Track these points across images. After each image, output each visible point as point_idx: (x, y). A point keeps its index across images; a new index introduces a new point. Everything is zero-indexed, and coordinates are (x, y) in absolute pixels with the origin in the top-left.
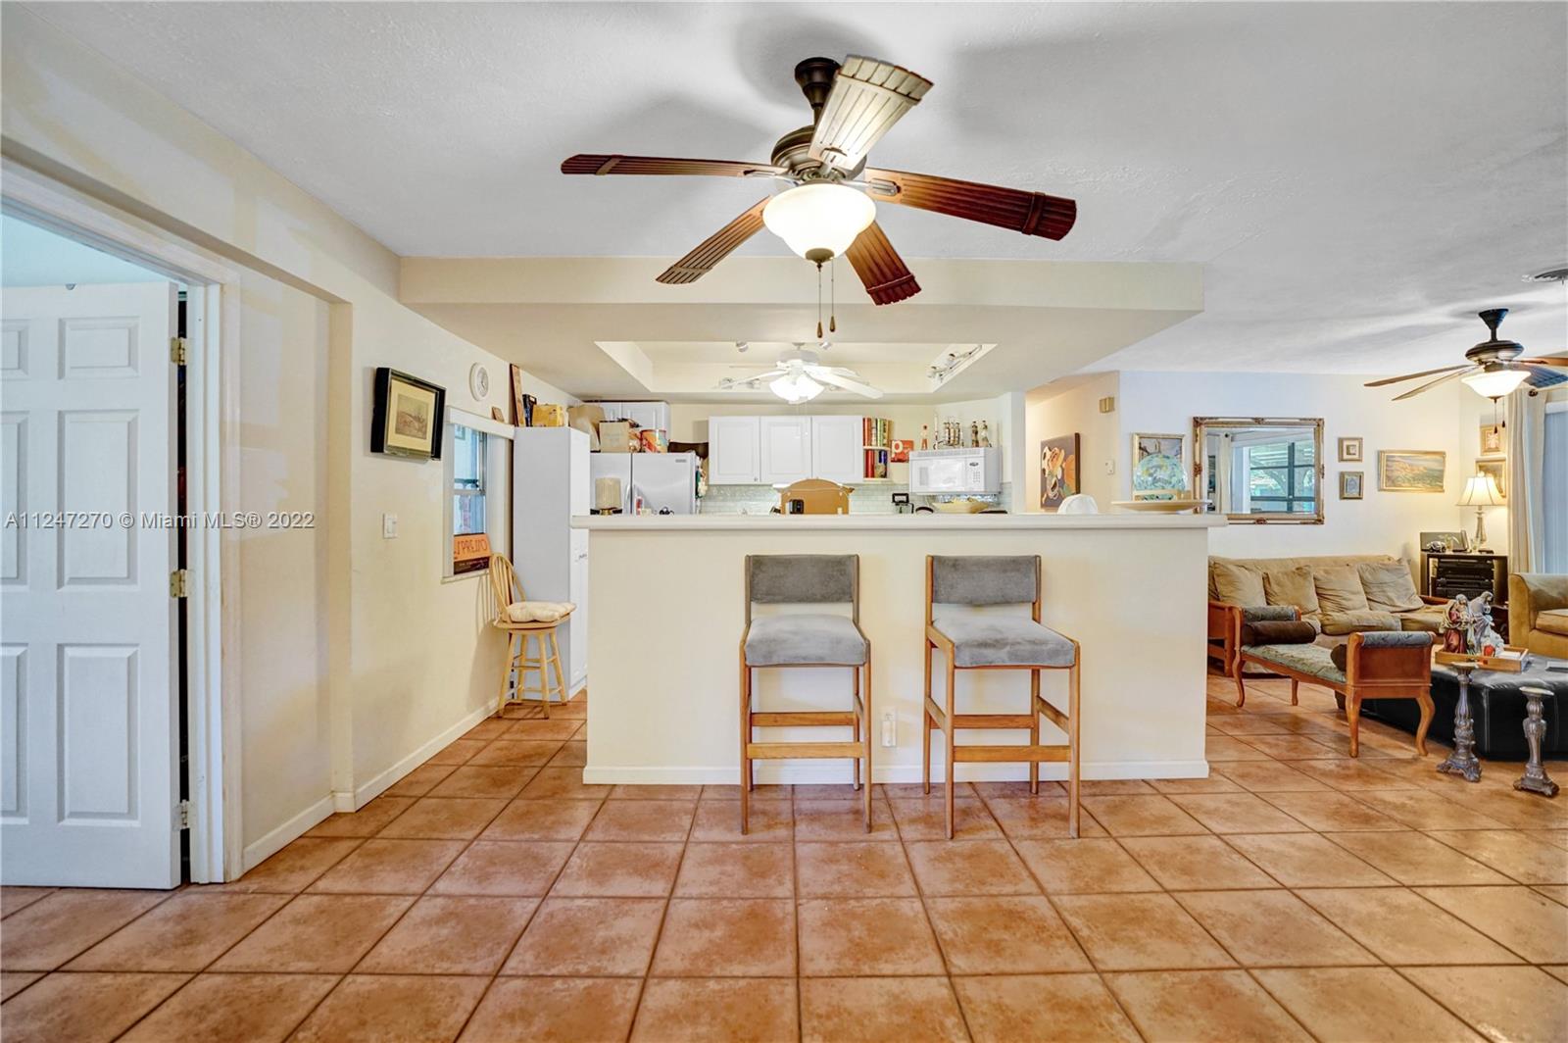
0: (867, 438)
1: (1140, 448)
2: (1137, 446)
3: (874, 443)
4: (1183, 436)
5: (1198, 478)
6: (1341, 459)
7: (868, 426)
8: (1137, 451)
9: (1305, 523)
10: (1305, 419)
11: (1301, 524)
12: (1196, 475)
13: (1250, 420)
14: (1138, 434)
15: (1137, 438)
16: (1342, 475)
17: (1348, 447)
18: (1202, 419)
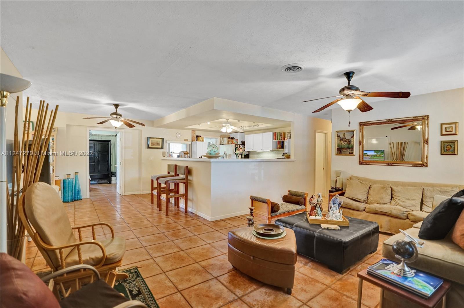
0: (274, 139)
1: (337, 136)
2: (336, 135)
3: (276, 139)
4: (355, 130)
5: (360, 146)
6: (442, 135)
7: (275, 134)
8: (336, 137)
9: (415, 166)
10: (415, 117)
11: (413, 166)
12: (360, 145)
13: (386, 121)
14: (337, 131)
15: (336, 132)
16: (442, 142)
17: (446, 128)
18: (362, 123)
